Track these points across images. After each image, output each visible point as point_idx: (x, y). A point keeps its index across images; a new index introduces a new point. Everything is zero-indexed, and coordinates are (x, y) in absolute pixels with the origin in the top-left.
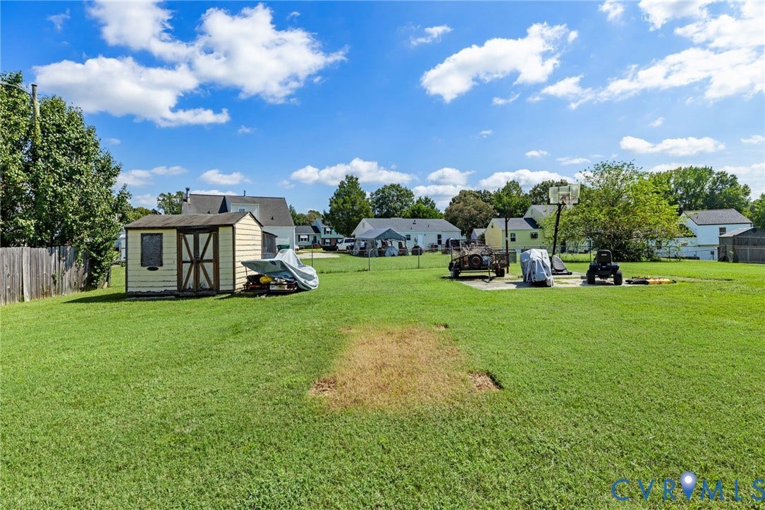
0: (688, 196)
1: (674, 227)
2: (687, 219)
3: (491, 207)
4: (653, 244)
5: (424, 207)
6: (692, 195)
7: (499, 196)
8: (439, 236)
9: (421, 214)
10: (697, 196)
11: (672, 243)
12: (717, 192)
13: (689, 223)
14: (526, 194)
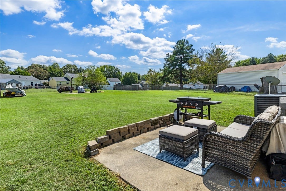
0: (109, 73)
1: (105, 82)
2: (108, 80)
3: (47, 72)
4: (101, 86)
5: (21, 70)
6: (110, 73)
7: (50, 68)
8: (32, 83)
9: (20, 73)
10: (111, 73)
11: (105, 86)
12: (116, 73)
13: (109, 82)
14: (61, 68)
